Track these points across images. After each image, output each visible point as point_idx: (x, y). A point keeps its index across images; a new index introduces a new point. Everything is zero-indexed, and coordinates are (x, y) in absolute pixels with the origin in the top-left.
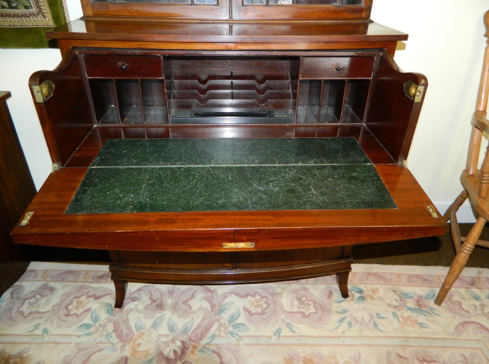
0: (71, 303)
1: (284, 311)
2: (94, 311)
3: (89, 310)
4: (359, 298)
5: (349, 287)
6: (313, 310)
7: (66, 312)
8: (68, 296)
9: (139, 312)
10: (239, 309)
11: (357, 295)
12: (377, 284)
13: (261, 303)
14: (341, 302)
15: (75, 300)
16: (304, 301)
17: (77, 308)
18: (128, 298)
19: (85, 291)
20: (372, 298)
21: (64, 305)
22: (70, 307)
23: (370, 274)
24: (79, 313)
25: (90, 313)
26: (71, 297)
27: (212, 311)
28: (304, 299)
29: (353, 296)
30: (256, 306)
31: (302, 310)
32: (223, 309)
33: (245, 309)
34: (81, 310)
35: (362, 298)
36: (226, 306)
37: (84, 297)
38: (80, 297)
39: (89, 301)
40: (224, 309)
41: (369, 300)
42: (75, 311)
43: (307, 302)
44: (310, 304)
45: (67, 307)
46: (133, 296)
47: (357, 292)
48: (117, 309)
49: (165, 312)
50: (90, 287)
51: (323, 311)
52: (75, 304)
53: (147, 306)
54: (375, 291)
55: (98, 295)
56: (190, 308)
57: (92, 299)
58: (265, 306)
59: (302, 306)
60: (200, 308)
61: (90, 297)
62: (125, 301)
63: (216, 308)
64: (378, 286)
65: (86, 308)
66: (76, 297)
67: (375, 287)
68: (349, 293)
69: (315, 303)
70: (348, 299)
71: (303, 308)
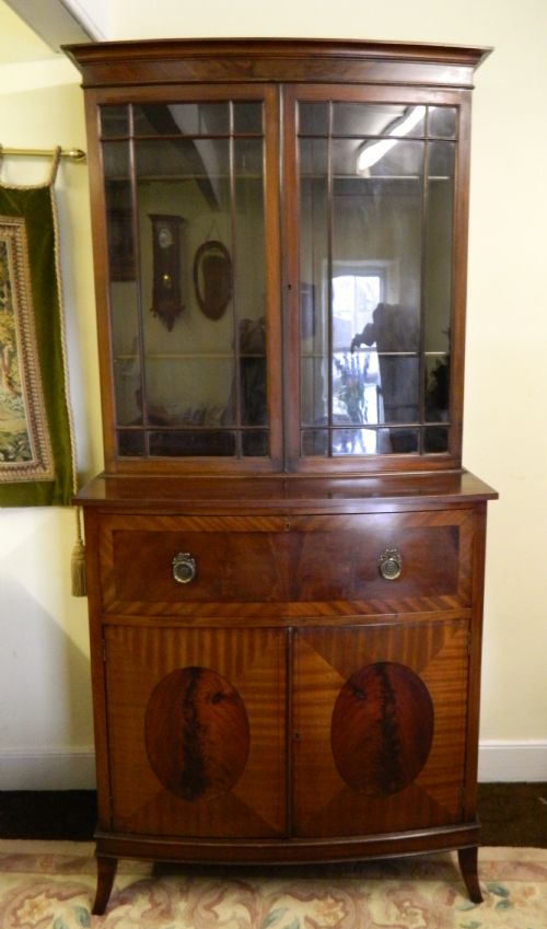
0: (21, 905)
1: (373, 923)
2: (59, 920)
3: (50, 918)
4: (499, 904)
5: (482, 885)
6: (422, 922)
7: (13, 919)
8: (16, 895)
9: (132, 921)
10: (297, 920)
11: (497, 899)
12: (530, 881)
13: (335, 910)
14: (469, 909)
15: (27, 901)
16: (407, 907)
17: (30, 913)
18: (114, 900)
19: (43, 887)
20: (523, 904)
21: (10, 908)
22: (19, 913)
23: (520, 864)
24: (34, 922)
25: (52, 923)
26: (21, 897)
27: (253, 921)
28: (407, 904)
29: (491, 900)
30: (325, 915)
31: (402, 922)
32: (271, 918)
33: (307, 919)
34: (37, 917)
35: (506, 905)
36: (275, 915)
37: (42, 897)
38: (35, 897)
39: (50, 904)
40: (274, 919)
41: (517, 906)
42: (27, 919)
43: (412, 909)
44: (416, 914)
45: (14, 912)
46: (121, 896)
47: (496, 893)
48: (96, 917)
49: (175, 923)
50: (52, 882)
51: (439, 924)
52: (27, 907)
53: (145, 912)
54: (528, 893)
55: (64, 894)
56: (217, 916)
57: (54, 901)
58: (341, 915)
59: (404, 915)
60: (233, 918)
61: (52, 897)
62: (108, 905)
63: (260, 918)
64: (533, 884)
65: (45, 914)
66: (29, 897)
67: (527, 885)
68: (484, 896)
69: (425, 911)
70: (482, 905)
71: (404, 919)
